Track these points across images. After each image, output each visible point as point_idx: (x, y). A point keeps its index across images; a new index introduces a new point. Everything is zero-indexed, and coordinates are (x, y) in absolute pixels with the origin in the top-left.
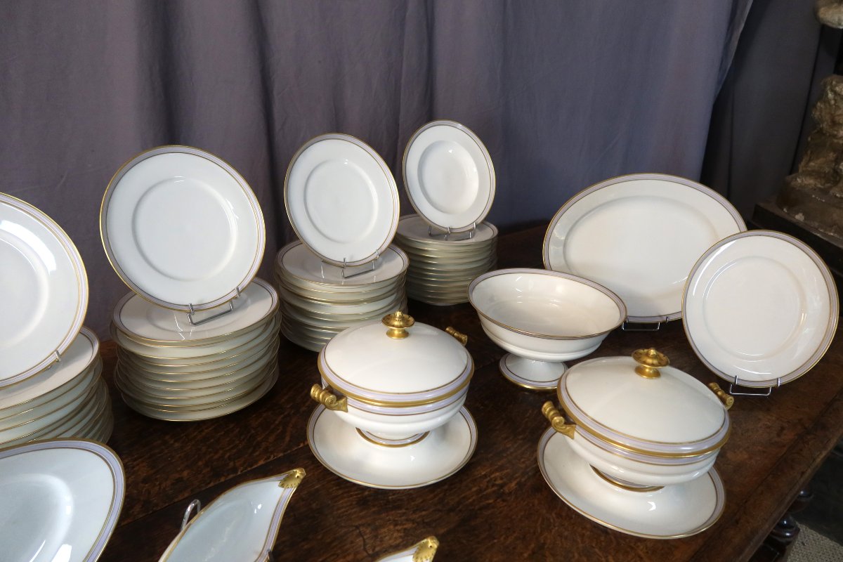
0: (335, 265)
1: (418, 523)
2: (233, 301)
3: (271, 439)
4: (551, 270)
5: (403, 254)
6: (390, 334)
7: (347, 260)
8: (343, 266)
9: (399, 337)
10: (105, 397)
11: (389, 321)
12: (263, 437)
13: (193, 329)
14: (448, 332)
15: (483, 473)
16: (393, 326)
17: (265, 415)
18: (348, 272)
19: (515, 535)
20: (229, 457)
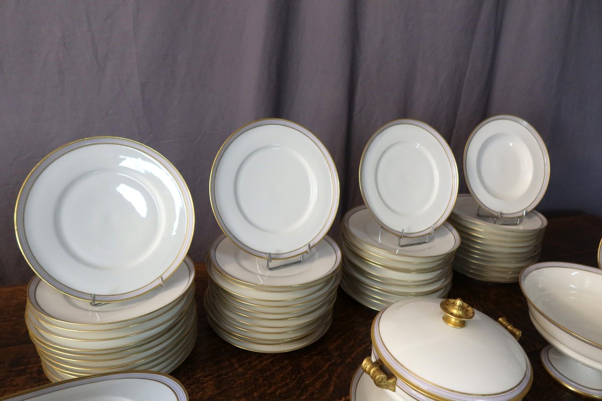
0: (393, 233)
2: (304, 254)
3: (317, 385)
5: (455, 231)
6: (446, 320)
7: (405, 231)
8: (401, 236)
9: (455, 325)
10: (193, 318)
11: (447, 307)
12: (311, 381)
13: (269, 273)
14: (501, 323)
16: (452, 314)
17: (315, 358)
18: (404, 241)
20: (280, 394)
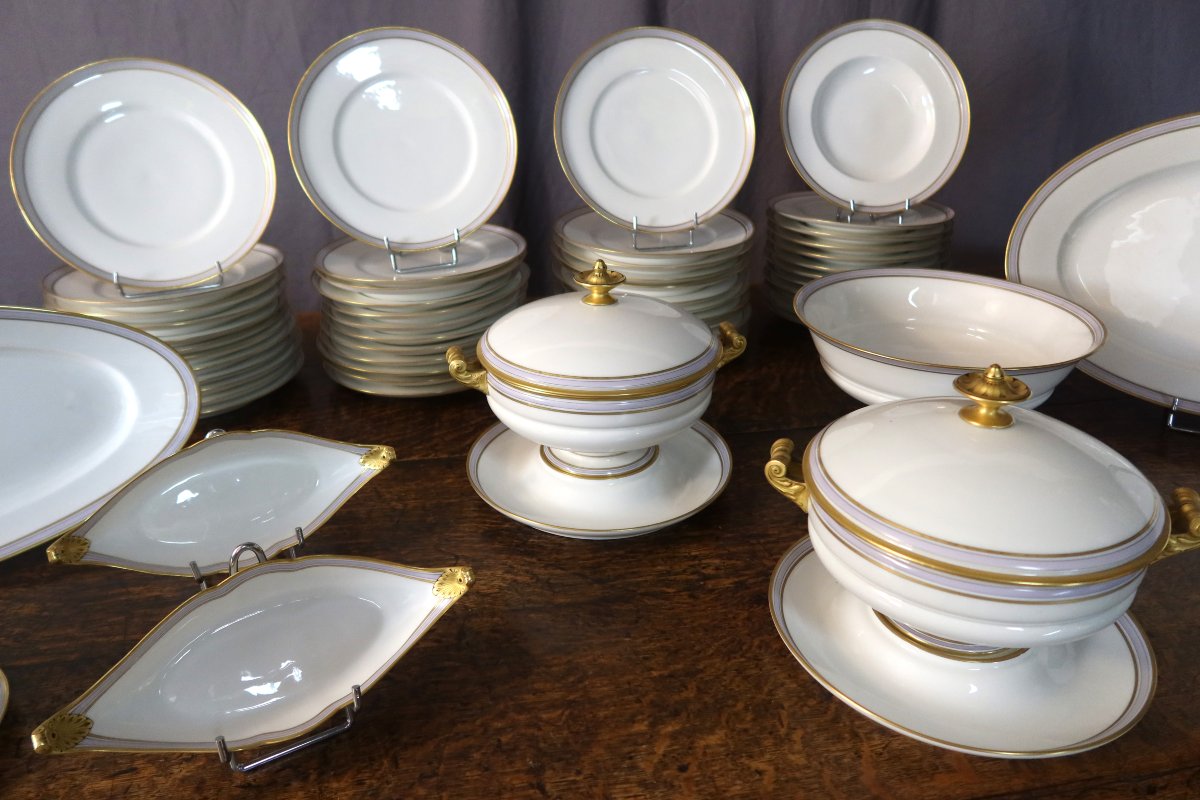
1: (538, 580)
4: (1019, 281)
15: (693, 554)
19: (665, 643)
